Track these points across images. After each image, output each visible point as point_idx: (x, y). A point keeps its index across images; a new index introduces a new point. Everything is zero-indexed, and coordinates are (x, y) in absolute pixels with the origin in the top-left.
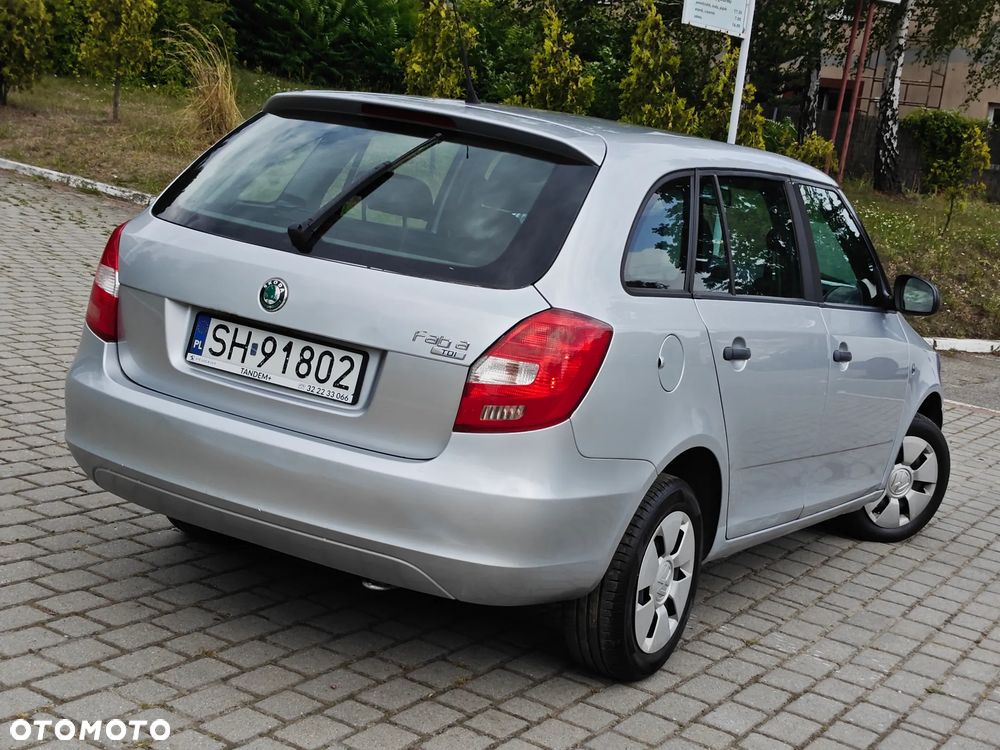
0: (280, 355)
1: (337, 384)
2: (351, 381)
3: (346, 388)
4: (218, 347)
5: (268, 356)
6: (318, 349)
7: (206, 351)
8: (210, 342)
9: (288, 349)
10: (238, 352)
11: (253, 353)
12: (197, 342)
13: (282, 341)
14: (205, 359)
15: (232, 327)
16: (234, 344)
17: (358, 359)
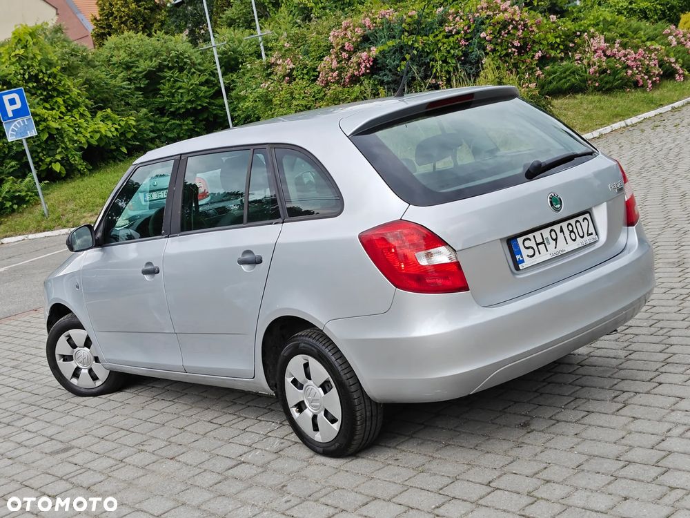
0: (560, 235)
1: (589, 235)
2: (592, 230)
3: (592, 234)
4: (530, 252)
5: (556, 240)
6: (572, 221)
7: (526, 258)
8: (525, 252)
9: (562, 231)
10: (542, 247)
11: (549, 243)
12: (518, 257)
13: (557, 228)
14: (528, 262)
15: (530, 236)
16: (538, 245)
17: (587, 216)
